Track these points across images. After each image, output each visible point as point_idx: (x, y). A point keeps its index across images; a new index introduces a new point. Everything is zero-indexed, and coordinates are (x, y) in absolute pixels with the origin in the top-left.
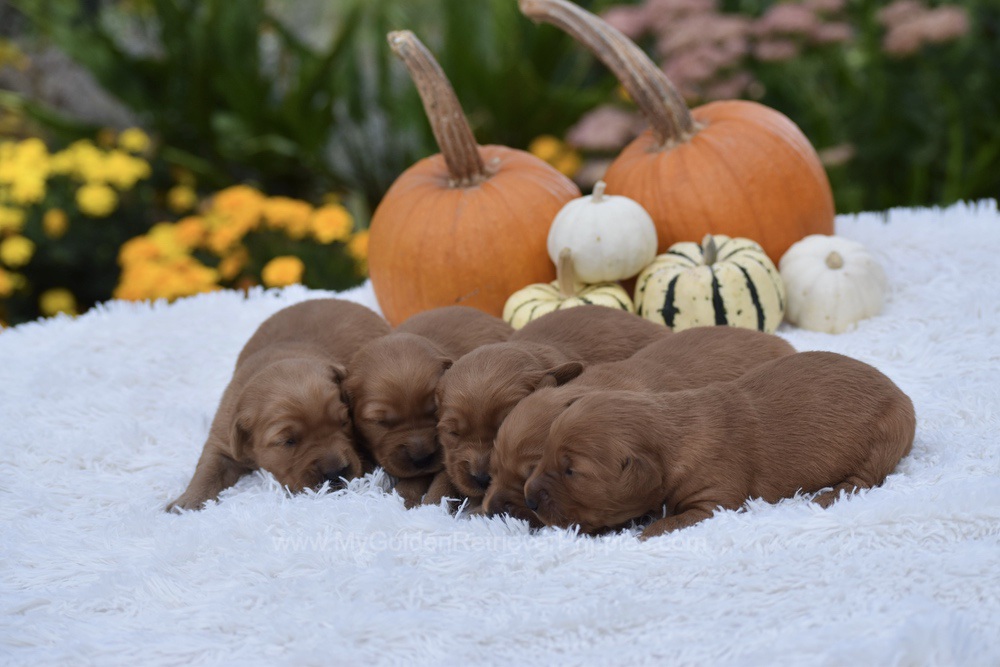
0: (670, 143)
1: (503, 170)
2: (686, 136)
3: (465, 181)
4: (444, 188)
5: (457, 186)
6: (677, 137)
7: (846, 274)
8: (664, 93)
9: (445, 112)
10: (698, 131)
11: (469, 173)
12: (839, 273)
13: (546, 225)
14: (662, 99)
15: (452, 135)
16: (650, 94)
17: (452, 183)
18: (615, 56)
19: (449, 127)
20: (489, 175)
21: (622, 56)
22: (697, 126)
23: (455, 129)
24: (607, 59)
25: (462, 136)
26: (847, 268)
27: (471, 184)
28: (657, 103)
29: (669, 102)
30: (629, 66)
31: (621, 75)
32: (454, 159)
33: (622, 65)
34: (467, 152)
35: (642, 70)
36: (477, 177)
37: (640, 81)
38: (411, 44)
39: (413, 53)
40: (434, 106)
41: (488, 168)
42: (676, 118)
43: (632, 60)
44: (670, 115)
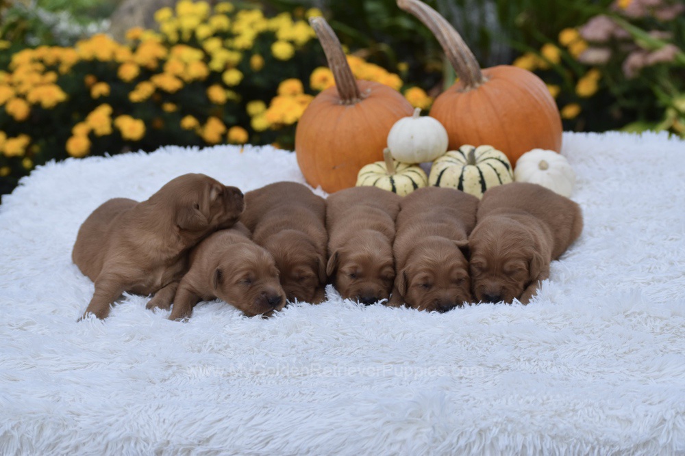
0: (468, 88)
1: (371, 97)
2: (477, 85)
3: (348, 101)
4: (336, 104)
5: (344, 104)
6: (472, 86)
7: (548, 174)
8: (467, 60)
9: (338, 63)
10: (484, 83)
11: (350, 97)
12: (545, 172)
13: (386, 130)
14: (465, 63)
15: (341, 76)
16: (459, 60)
17: (341, 102)
18: (442, 36)
19: (340, 71)
20: (362, 99)
21: (446, 37)
22: (485, 79)
23: (343, 73)
24: (439, 37)
25: (347, 76)
26: (550, 170)
27: (351, 103)
28: (462, 65)
29: (469, 65)
30: (449, 43)
31: (445, 47)
32: (342, 89)
33: (445, 42)
34: (350, 86)
35: (456, 45)
36: (354, 100)
37: (454, 52)
38: (320, 24)
39: (321, 29)
40: (331, 60)
41: (362, 95)
42: (472, 75)
43: (452, 39)
44: (469, 72)
